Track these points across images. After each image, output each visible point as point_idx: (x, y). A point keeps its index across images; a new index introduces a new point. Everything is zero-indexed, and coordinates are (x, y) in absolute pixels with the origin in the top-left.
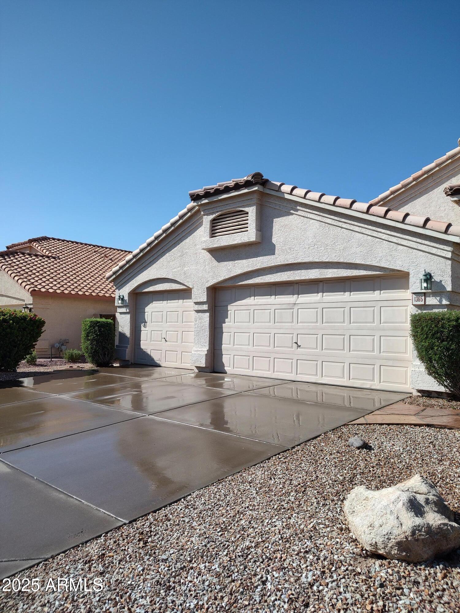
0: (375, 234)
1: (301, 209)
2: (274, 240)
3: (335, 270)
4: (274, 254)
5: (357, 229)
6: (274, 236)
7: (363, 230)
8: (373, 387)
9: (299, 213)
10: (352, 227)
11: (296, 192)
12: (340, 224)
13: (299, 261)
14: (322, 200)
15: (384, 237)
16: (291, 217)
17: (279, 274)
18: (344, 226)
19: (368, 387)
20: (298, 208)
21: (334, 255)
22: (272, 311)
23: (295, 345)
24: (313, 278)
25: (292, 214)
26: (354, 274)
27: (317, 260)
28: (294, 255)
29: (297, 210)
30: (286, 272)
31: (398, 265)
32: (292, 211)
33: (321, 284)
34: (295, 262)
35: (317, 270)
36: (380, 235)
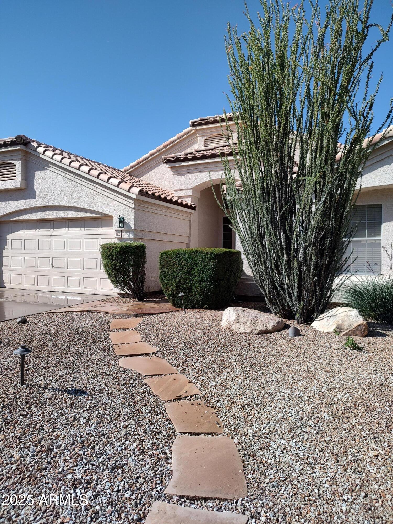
0: (95, 189)
1: (52, 166)
2: (35, 188)
3: (74, 212)
4: (35, 198)
5: (85, 184)
6: (35, 185)
7: (89, 186)
8: (96, 293)
9: (51, 169)
10: (82, 183)
11: (47, 153)
12: (75, 180)
13: (51, 204)
14: (62, 162)
15: (100, 191)
16: (46, 171)
17: (39, 213)
18: (78, 181)
19: (93, 293)
20: (50, 165)
21: (72, 202)
22: (37, 240)
23: (51, 265)
24: (60, 217)
25: (47, 169)
26: (84, 216)
27: (62, 205)
28: (48, 200)
29: (49, 167)
30: (44, 212)
31: (107, 211)
32: (46, 167)
33: (67, 221)
34: (48, 205)
35: (63, 212)
36: (98, 190)
